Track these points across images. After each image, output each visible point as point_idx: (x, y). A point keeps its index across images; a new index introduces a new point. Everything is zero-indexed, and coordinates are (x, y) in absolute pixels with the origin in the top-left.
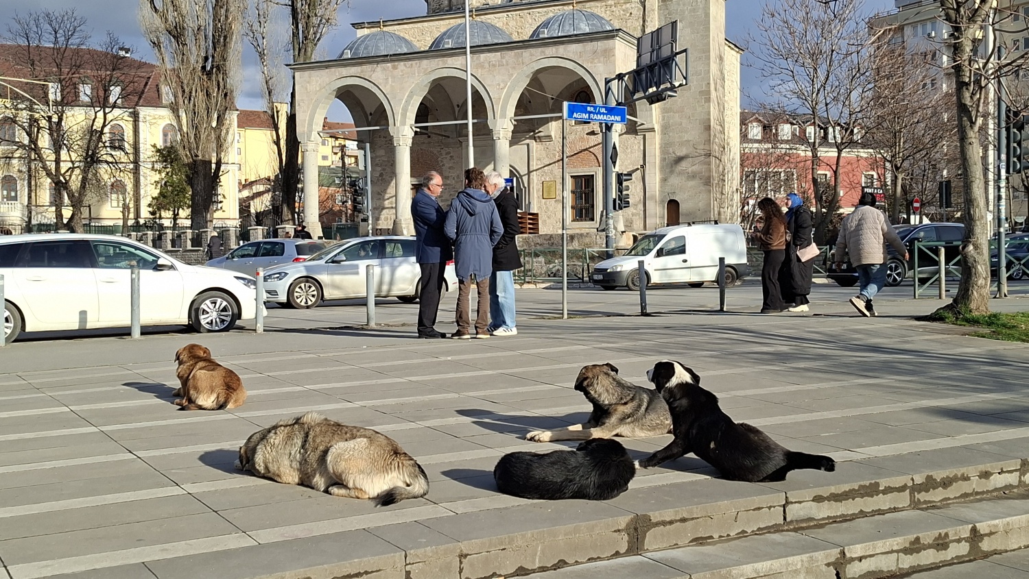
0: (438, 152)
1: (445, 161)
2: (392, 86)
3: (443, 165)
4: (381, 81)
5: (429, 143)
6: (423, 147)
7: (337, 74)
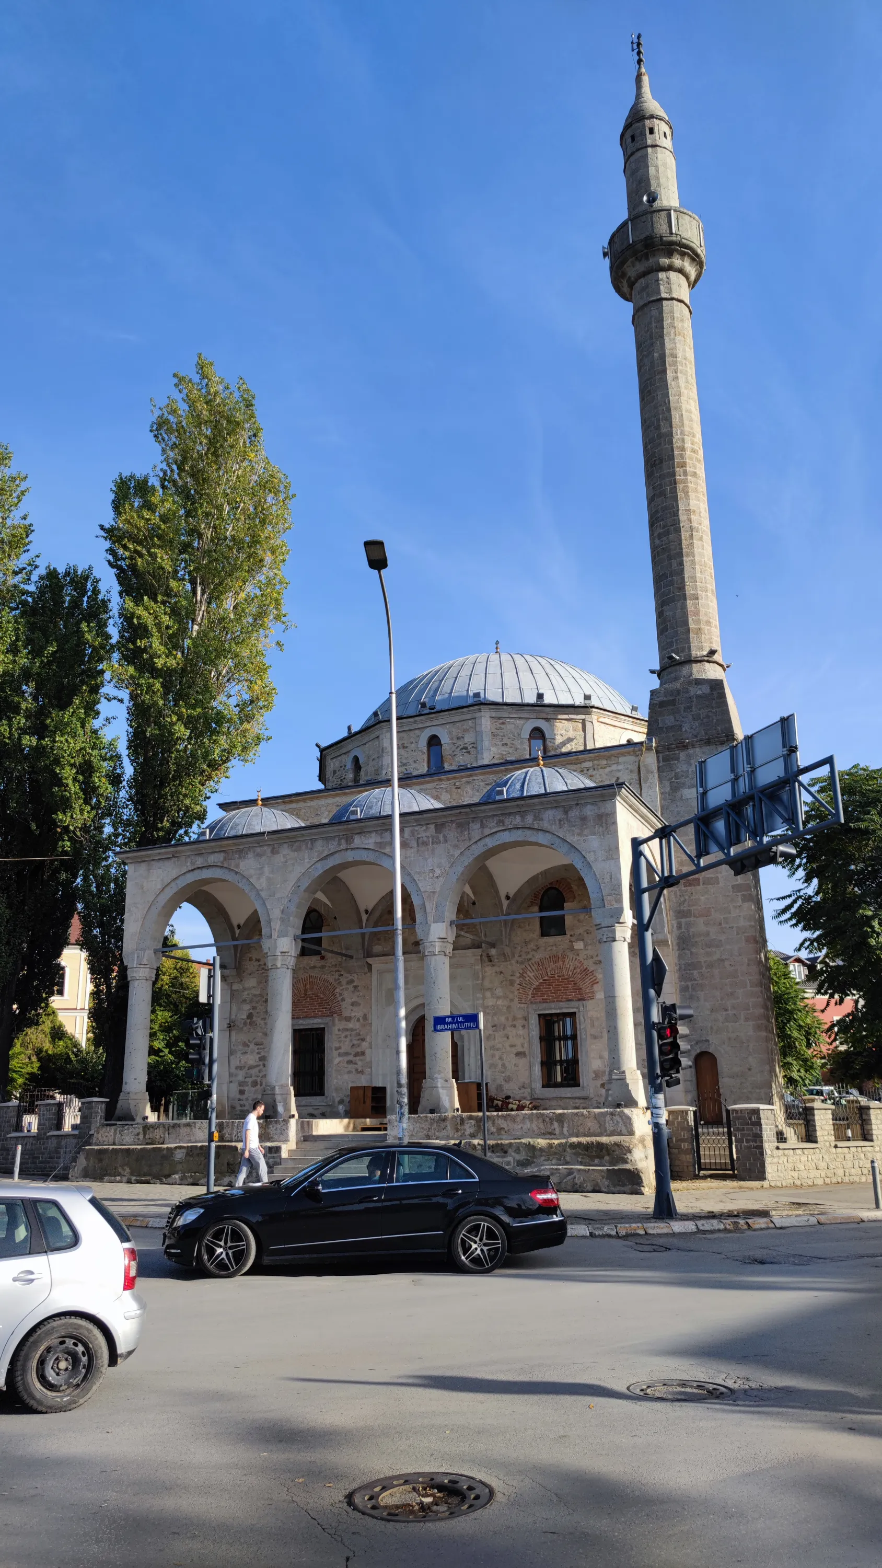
0: (335, 980)
1: (346, 994)
2: (269, 879)
3: (343, 1000)
4: (252, 872)
5: (323, 967)
6: (316, 973)
7: (189, 864)
